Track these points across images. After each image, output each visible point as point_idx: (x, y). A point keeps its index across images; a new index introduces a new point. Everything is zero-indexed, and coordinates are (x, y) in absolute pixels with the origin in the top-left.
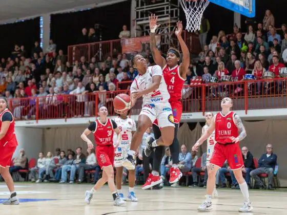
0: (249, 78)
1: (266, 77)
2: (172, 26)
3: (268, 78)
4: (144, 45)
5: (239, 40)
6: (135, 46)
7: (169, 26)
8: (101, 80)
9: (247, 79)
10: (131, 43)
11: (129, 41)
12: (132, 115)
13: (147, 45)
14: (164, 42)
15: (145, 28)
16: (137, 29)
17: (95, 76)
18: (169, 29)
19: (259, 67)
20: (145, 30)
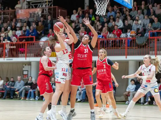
0: (100, 37)
1: (111, 37)
2: (49, 3)
3: (112, 38)
4: (31, 14)
5: (91, 14)
6: (25, 14)
7: (47, 3)
8: (6, 35)
9: (99, 38)
10: (23, 12)
11: (21, 11)
12: (28, 57)
13: (33, 14)
14: (43, 13)
15: (31, 3)
16: (26, 4)
17: (2, 33)
18: (47, 5)
19: (106, 31)
20: (31, 5)
